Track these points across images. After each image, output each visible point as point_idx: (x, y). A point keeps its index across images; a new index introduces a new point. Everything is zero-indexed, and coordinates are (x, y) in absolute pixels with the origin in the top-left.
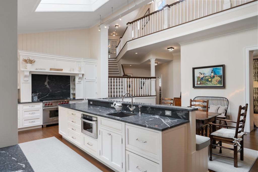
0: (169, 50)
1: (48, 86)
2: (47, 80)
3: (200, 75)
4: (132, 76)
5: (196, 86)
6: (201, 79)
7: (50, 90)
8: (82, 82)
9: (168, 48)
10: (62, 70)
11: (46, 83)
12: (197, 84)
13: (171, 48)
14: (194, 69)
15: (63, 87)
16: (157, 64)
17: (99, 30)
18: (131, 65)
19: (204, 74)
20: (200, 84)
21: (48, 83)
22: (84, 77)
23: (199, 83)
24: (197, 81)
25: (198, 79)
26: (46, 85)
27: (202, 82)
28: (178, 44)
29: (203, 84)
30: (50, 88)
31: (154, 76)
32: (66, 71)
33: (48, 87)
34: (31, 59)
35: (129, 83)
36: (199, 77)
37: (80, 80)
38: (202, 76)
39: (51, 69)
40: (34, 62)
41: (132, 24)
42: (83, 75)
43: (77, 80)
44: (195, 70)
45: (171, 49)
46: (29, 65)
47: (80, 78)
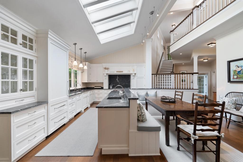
0: (209, 46)
1: (118, 81)
2: (118, 78)
3: (237, 68)
4: (186, 73)
5: (232, 80)
6: (238, 73)
7: (119, 83)
8: (135, 78)
9: (208, 45)
10: (122, 72)
11: (117, 79)
12: (234, 78)
13: (212, 43)
14: (229, 62)
15: (126, 81)
16: (207, 60)
17: (142, 44)
18: (183, 63)
19: (241, 67)
20: (237, 78)
21: (118, 79)
23: (235, 77)
24: (234, 75)
25: (234, 73)
26: (117, 81)
27: (239, 76)
28: (213, 39)
29: (240, 78)
31: (197, 72)
32: (125, 72)
34: (107, 67)
35: (182, 78)
36: (236, 71)
37: (134, 77)
38: (239, 69)
39: (117, 72)
40: (109, 68)
41: (173, 31)
42: (135, 74)
44: (231, 63)
45: (211, 45)
46: (106, 70)
47: (133, 76)
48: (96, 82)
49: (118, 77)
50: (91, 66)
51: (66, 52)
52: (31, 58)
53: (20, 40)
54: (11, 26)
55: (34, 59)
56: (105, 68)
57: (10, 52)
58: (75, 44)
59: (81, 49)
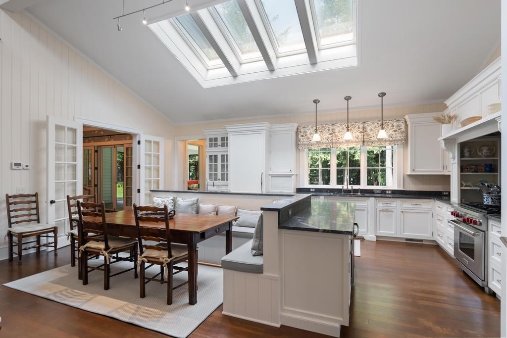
53: (219, 142)
57: (213, 154)
58: (316, 102)
59: (348, 98)
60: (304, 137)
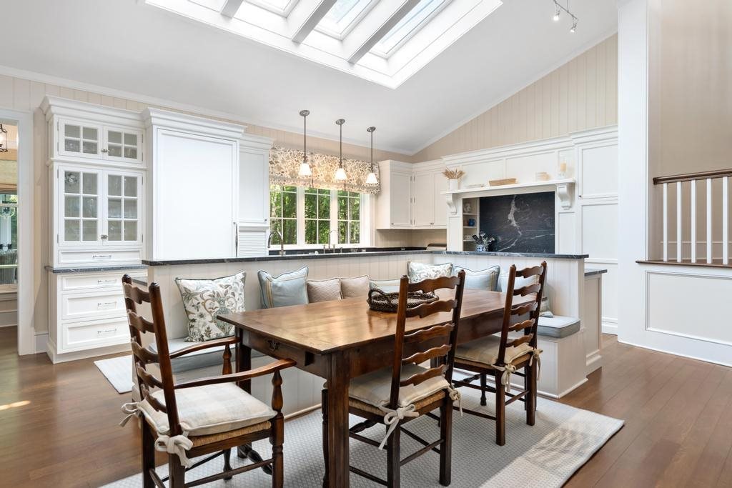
1: (514, 223)
2: (513, 209)
7: (520, 233)
8: (575, 208)
10: (513, 181)
11: (511, 217)
21: (516, 214)
22: (577, 192)
26: (511, 221)
30: (518, 227)
32: (528, 181)
33: (515, 225)
34: (454, 169)
37: (567, 203)
39: (492, 183)
42: (572, 186)
43: (558, 204)
46: (453, 182)
47: (563, 197)
48: (431, 228)
49: (516, 205)
50: (413, 171)
51: (232, 145)
52: (131, 174)
53: (103, 142)
54: (83, 124)
55: (139, 176)
56: (449, 175)
57: (82, 170)
58: (304, 114)
59: (341, 122)
60: (273, 166)
